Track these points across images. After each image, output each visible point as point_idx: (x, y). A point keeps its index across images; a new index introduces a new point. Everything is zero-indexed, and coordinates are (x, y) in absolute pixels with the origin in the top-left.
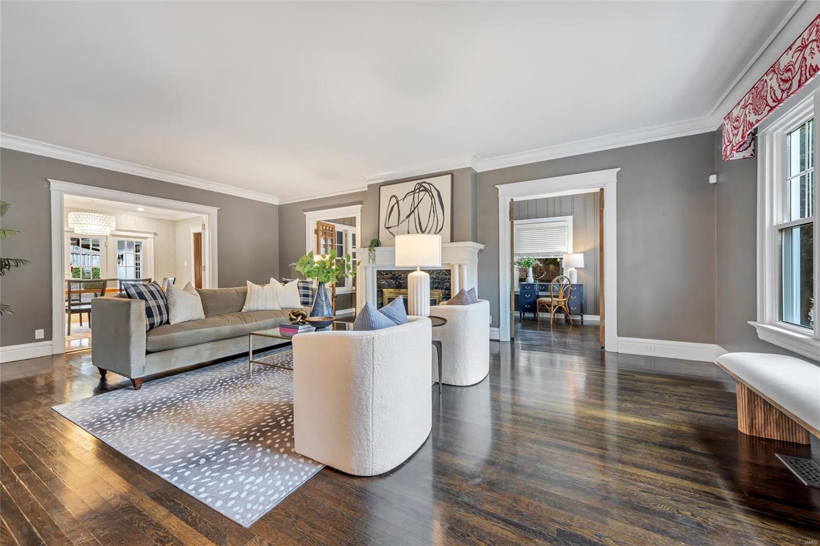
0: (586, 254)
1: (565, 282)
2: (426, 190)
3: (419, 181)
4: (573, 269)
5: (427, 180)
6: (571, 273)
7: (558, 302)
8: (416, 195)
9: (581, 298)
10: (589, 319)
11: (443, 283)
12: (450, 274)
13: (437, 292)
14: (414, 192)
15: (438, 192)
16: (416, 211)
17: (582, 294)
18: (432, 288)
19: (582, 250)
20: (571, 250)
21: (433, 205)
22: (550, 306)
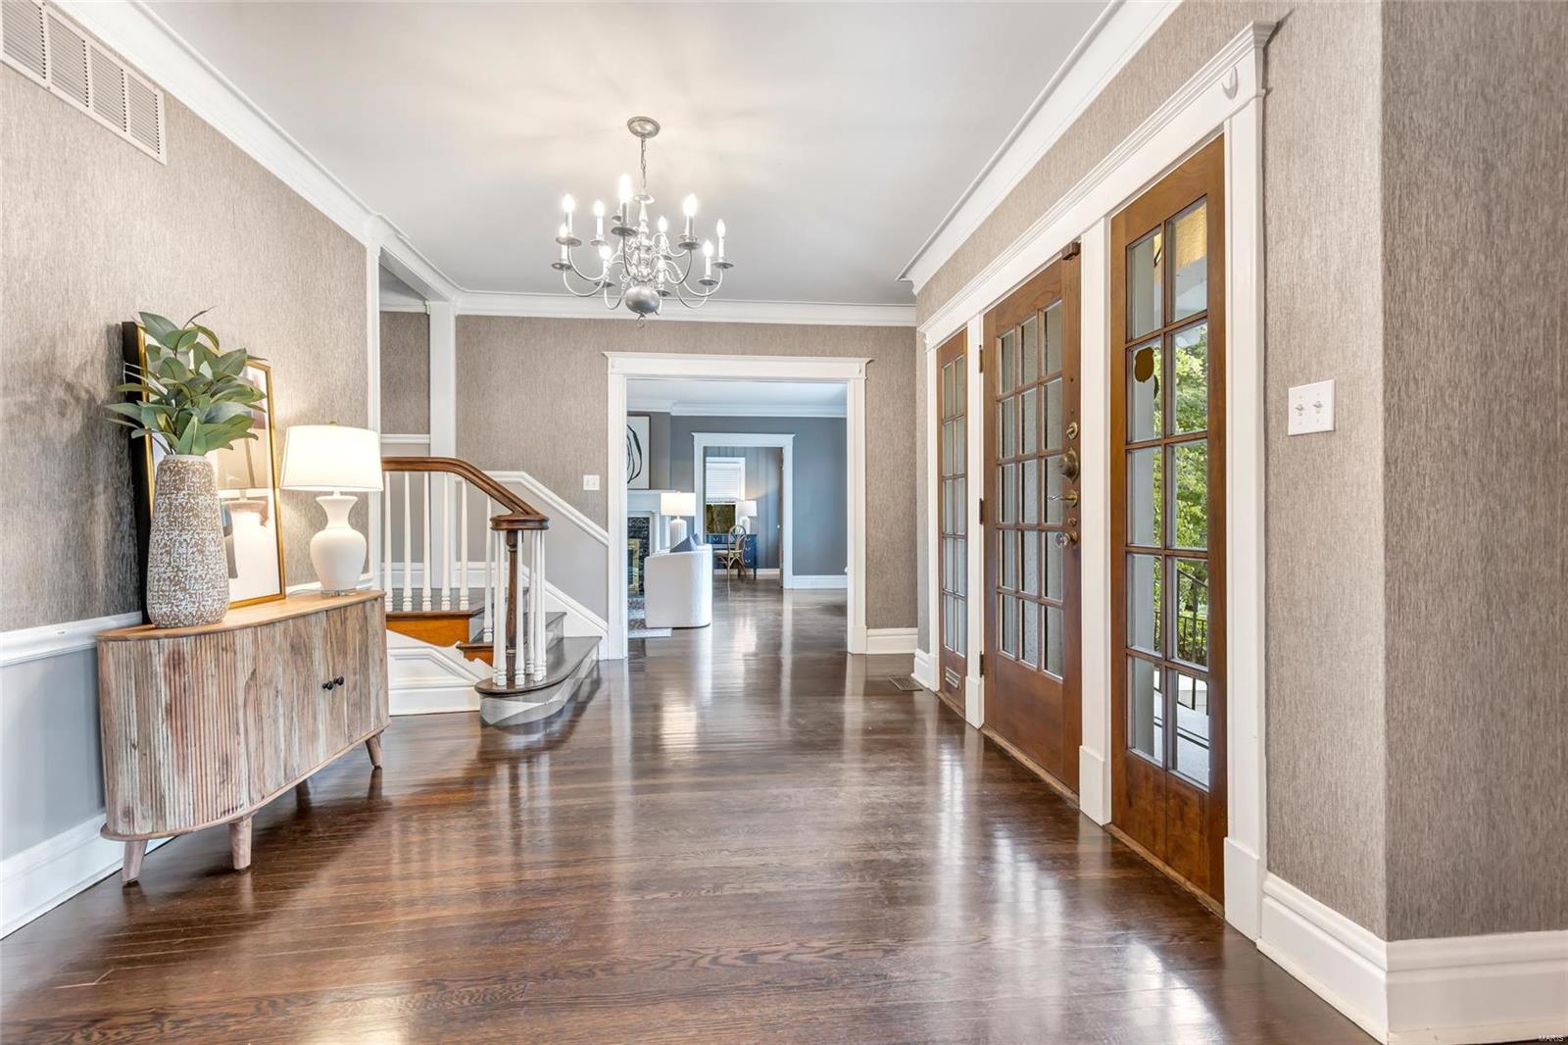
0: (758, 500)
1: (741, 532)
4: (746, 518)
6: (744, 522)
7: (734, 554)
9: (755, 549)
10: (763, 573)
11: (640, 533)
12: (648, 522)
13: (633, 541)
17: (755, 544)
18: (630, 537)
19: (754, 497)
20: (743, 498)
22: (726, 559)
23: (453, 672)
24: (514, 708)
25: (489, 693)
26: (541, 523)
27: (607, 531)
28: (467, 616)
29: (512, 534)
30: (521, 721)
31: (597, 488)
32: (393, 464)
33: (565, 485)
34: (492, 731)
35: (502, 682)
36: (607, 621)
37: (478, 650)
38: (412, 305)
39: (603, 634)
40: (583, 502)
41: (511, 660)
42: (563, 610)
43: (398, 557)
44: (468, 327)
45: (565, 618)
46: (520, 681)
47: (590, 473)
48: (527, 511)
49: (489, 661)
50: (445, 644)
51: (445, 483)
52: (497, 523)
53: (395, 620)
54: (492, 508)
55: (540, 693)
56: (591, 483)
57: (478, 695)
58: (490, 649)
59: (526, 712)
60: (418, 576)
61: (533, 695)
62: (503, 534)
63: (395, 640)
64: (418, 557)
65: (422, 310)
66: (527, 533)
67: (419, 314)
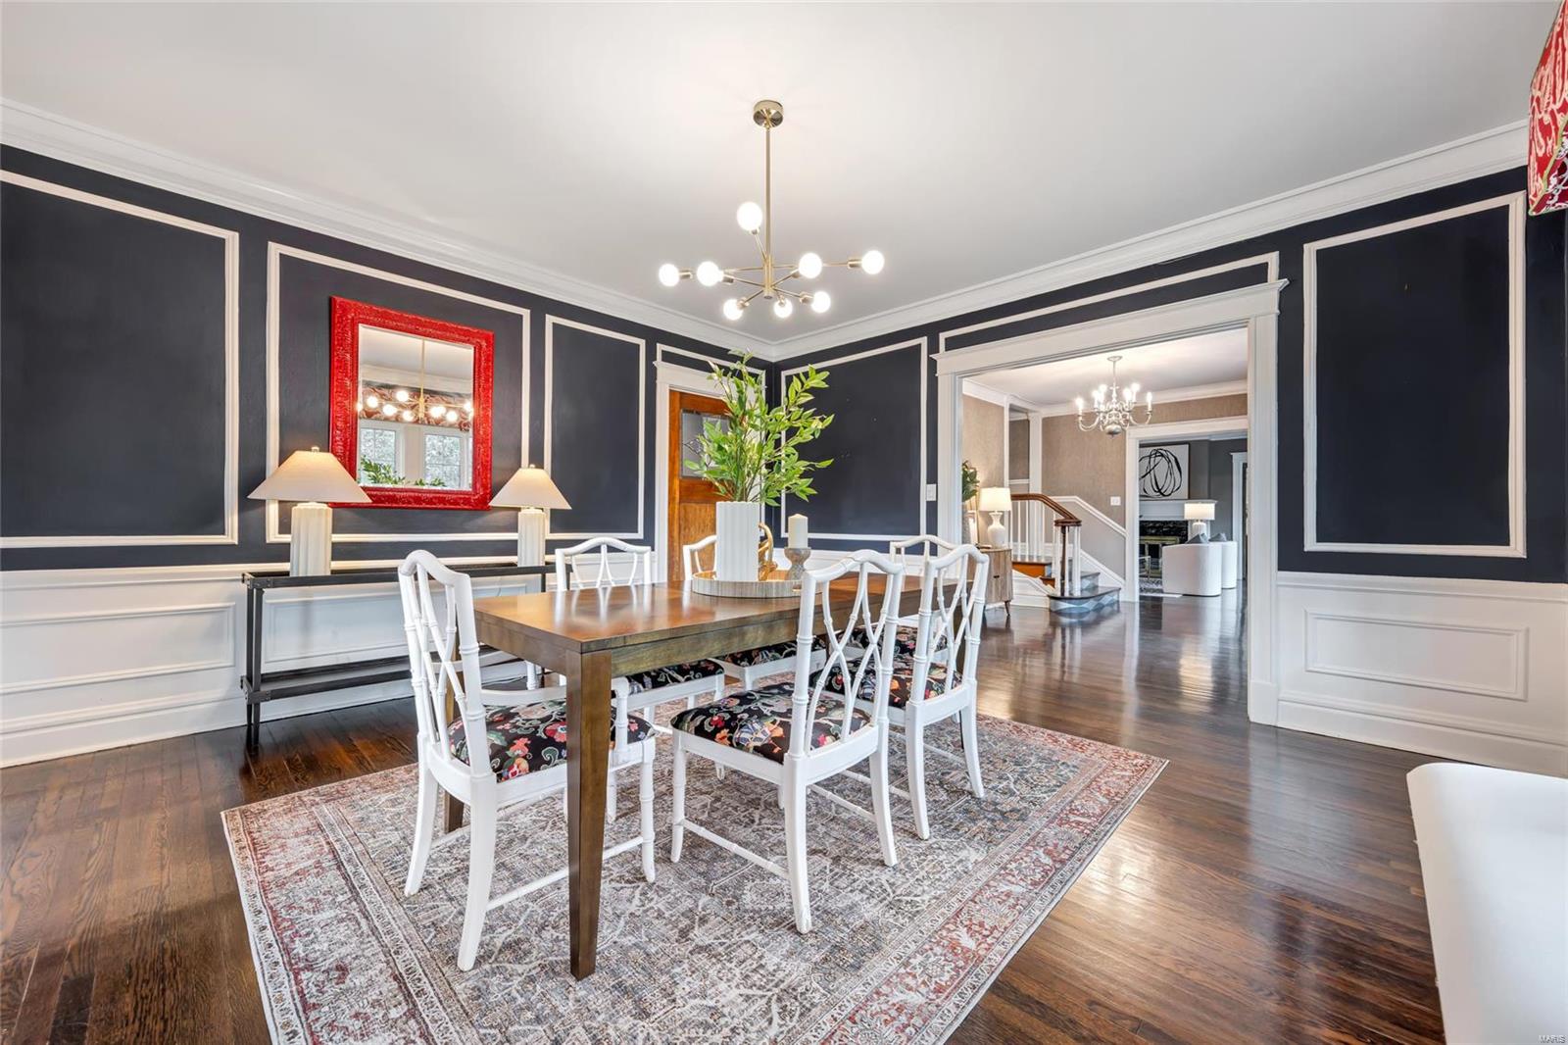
2: (1162, 455)
3: (1156, 448)
5: (1165, 448)
8: (1152, 459)
14: (1150, 456)
15: (1176, 459)
16: (1152, 472)
21: (1170, 468)
23: (1038, 590)
24: (1064, 605)
25: (1052, 598)
26: (1078, 523)
27: (1125, 527)
28: (1044, 565)
29: (1063, 528)
30: (1068, 611)
31: (1119, 504)
32: (1015, 497)
33: (1100, 502)
34: (1055, 614)
35: (1059, 594)
36: (1124, 578)
37: (1049, 581)
38: (1022, 417)
39: (1122, 586)
40: (1110, 512)
41: (1063, 585)
42: (1097, 571)
43: (1015, 540)
44: (1048, 423)
45: (1099, 576)
46: (1067, 594)
47: (1115, 496)
48: (1071, 517)
49: (1053, 586)
50: (1035, 576)
51: (1036, 505)
52: (1057, 523)
53: (1015, 564)
54: (1056, 516)
55: (1078, 601)
56: (1115, 501)
57: (1048, 598)
58: (1053, 580)
59: (1070, 608)
60: (1024, 550)
61: (1074, 601)
62: (1060, 528)
63: (1015, 573)
64: (1023, 540)
65: (1026, 418)
66: (1071, 528)
67: (1024, 420)
